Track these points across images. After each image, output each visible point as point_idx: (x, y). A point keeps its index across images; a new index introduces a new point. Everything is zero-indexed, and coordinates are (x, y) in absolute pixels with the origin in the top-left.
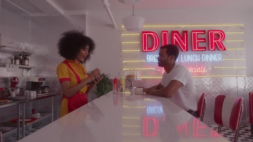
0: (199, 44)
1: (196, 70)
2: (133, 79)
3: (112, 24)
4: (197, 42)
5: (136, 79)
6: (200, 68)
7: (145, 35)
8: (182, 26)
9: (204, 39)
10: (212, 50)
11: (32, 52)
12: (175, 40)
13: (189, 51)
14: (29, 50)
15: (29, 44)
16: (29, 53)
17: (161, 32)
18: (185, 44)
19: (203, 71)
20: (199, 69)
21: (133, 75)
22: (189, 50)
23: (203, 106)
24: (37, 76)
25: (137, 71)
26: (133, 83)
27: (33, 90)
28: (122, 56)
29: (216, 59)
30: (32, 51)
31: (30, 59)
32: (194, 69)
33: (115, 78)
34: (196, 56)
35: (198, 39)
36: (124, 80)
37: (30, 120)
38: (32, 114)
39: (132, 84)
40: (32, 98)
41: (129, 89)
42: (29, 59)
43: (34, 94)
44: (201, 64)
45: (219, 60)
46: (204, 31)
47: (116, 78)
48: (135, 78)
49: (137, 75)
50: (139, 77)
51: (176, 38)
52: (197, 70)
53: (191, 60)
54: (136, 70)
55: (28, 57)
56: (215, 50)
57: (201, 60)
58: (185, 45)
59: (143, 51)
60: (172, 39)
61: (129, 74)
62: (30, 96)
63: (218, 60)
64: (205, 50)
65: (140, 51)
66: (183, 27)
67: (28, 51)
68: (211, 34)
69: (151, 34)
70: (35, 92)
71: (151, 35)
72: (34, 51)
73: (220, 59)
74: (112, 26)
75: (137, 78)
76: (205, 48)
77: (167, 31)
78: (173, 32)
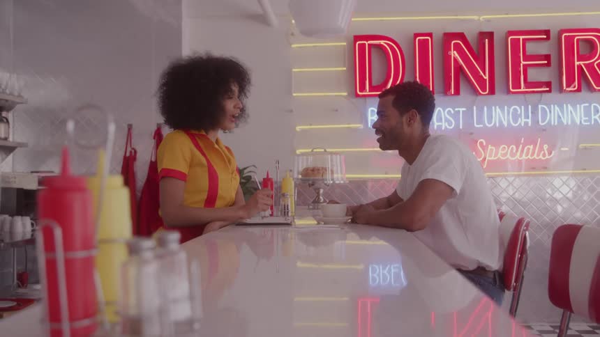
0: (531, 72)
1: (518, 154)
2: (323, 180)
3: (260, 11)
4: (524, 65)
5: (332, 180)
6: (531, 147)
7: (362, 47)
8: (476, 17)
9: (547, 57)
10: (571, 91)
11: (17, 100)
12: (455, 60)
13: (499, 96)
14: (8, 91)
15: (8, 75)
16: (7, 101)
17: (413, 35)
18: (485, 74)
19: (541, 157)
20: (529, 149)
21: (323, 168)
22: (496, 90)
23: (518, 256)
24: (32, 172)
25: (334, 156)
26: (321, 191)
27: (22, 215)
28: (291, 111)
29: (584, 118)
30: (16, 94)
31: (10, 120)
32: (512, 148)
33: (266, 177)
34: (521, 110)
35: (527, 58)
36: (293, 183)
37: (15, 304)
38: (19, 286)
39: (318, 193)
40: (19, 237)
41: (309, 209)
42: (8, 121)
43: (24, 225)
44: (536, 134)
45: (593, 123)
46: (547, 32)
47: (270, 177)
48: (328, 176)
49: (335, 169)
50: (340, 176)
51: (457, 55)
52: (522, 151)
53: (505, 124)
54: (331, 153)
55: (4, 114)
56: (579, 90)
57: (535, 121)
58: (486, 77)
59: (357, 96)
60: (446, 58)
61: (311, 165)
62: (12, 233)
63: (590, 120)
64: (550, 91)
65: (345, 94)
66: (479, 20)
67: (7, 94)
68: (570, 40)
69: (382, 42)
70: (28, 220)
71: (380, 46)
72: (26, 95)
73: (595, 120)
74: (262, 19)
75: (335, 176)
76: (548, 84)
77: (430, 35)
78: (449, 37)
